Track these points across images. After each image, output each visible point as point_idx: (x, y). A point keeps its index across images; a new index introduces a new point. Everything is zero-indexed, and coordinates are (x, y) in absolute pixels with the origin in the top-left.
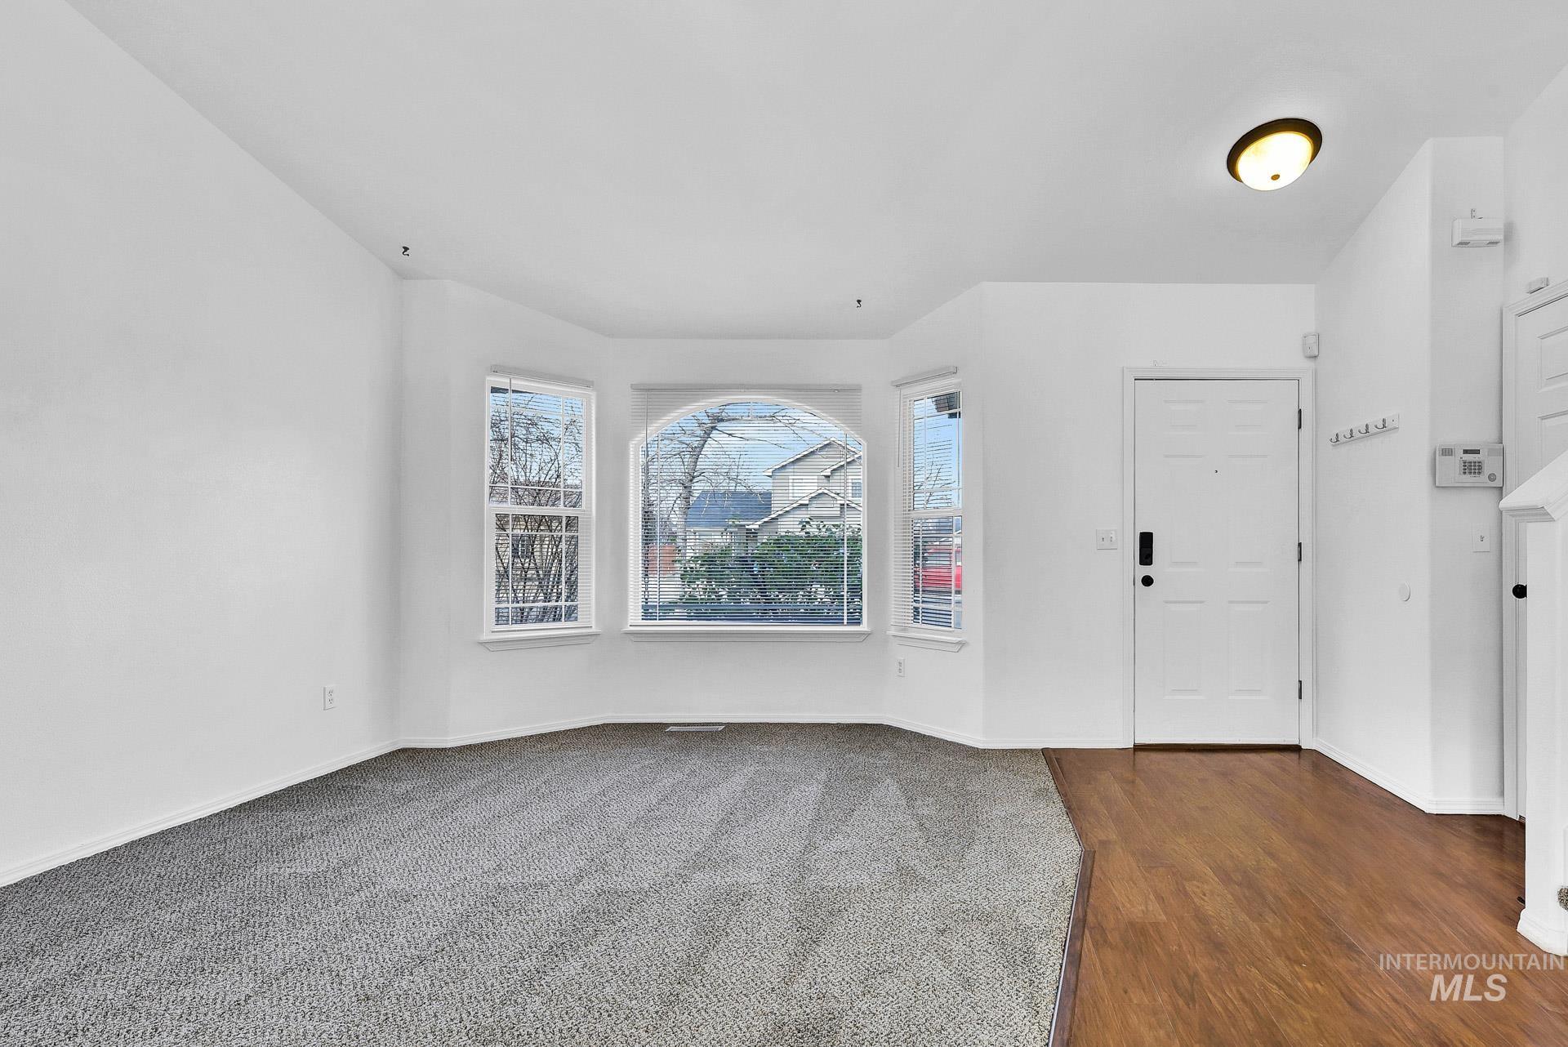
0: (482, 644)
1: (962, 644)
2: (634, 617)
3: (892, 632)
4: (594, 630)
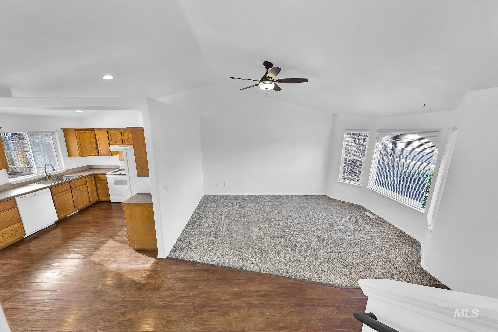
4: (361, 185)
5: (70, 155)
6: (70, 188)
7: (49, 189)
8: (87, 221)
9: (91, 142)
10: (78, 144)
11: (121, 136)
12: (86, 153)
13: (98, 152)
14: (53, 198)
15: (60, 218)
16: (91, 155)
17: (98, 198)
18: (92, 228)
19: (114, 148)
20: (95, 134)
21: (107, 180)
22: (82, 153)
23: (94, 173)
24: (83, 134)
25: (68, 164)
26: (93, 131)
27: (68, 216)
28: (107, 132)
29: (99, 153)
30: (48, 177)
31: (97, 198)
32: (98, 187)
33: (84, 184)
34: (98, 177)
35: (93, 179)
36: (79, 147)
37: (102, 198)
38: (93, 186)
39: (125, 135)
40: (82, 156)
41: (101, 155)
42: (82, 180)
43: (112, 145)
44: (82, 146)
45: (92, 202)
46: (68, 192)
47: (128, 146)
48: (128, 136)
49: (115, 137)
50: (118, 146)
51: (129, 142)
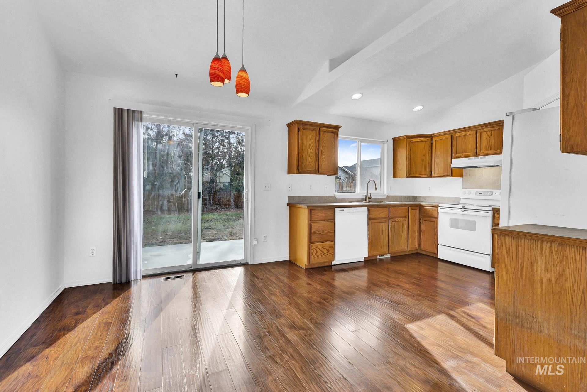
5: (394, 176)
6: (388, 216)
7: (366, 208)
8: (400, 271)
9: (424, 155)
10: (408, 160)
11: (475, 139)
12: (414, 173)
13: (431, 172)
14: (368, 223)
15: (370, 255)
16: (420, 175)
17: (419, 246)
18: (408, 284)
19: (457, 163)
20: (432, 143)
21: (437, 218)
22: (410, 172)
23: (420, 204)
24: (416, 143)
25: (391, 187)
26: (430, 138)
27: (378, 257)
28: (452, 136)
29: (431, 174)
30: (368, 199)
31: (417, 246)
32: (423, 227)
33: (405, 217)
34: (426, 210)
35: (417, 211)
36: (408, 163)
37: (426, 247)
38: (416, 224)
39: (485, 135)
40: (409, 177)
41: (435, 177)
42: (403, 210)
43: (455, 158)
44: (411, 161)
45: (410, 250)
46: (386, 222)
47: (487, 157)
48: (489, 138)
49: (464, 144)
50: (467, 158)
51: (489, 148)
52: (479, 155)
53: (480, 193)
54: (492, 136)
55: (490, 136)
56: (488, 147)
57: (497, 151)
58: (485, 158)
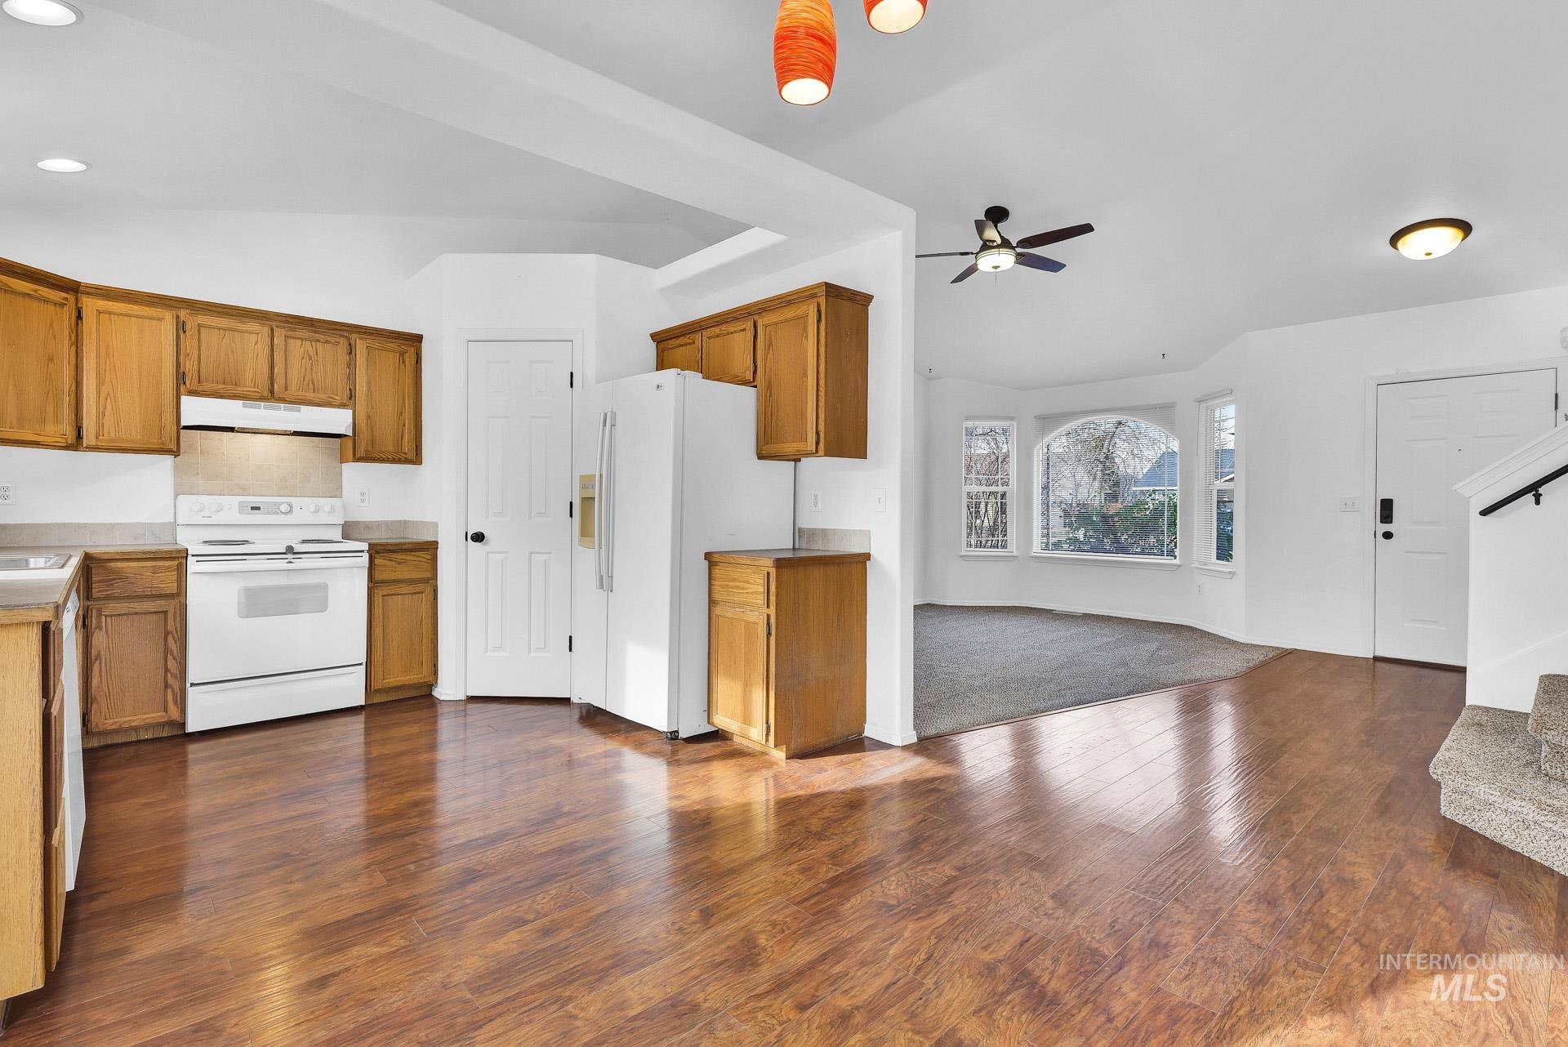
0: (961, 556)
1: (1233, 574)
2: (1037, 547)
3: (1196, 565)
4: (1015, 554)
9: (50, 359)
13: (80, 428)
16: (39, 438)
20: (80, 317)
24: (21, 300)
26: (72, 297)
29: (80, 438)
34: (117, 573)
39: (297, 349)
41: (95, 448)
43: (195, 393)
47: (303, 408)
48: (310, 358)
49: (227, 354)
50: (240, 402)
51: (311, 386)
52: (282, 400)
53: (252, 508)
54: (317, 354)
55: (311, 354)
56: (306, 383)
57: (332, 398)
58: (299, 411)
